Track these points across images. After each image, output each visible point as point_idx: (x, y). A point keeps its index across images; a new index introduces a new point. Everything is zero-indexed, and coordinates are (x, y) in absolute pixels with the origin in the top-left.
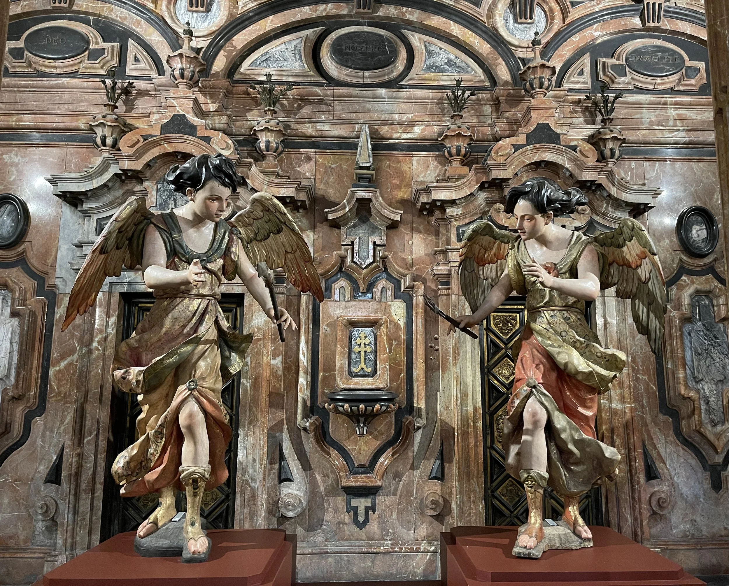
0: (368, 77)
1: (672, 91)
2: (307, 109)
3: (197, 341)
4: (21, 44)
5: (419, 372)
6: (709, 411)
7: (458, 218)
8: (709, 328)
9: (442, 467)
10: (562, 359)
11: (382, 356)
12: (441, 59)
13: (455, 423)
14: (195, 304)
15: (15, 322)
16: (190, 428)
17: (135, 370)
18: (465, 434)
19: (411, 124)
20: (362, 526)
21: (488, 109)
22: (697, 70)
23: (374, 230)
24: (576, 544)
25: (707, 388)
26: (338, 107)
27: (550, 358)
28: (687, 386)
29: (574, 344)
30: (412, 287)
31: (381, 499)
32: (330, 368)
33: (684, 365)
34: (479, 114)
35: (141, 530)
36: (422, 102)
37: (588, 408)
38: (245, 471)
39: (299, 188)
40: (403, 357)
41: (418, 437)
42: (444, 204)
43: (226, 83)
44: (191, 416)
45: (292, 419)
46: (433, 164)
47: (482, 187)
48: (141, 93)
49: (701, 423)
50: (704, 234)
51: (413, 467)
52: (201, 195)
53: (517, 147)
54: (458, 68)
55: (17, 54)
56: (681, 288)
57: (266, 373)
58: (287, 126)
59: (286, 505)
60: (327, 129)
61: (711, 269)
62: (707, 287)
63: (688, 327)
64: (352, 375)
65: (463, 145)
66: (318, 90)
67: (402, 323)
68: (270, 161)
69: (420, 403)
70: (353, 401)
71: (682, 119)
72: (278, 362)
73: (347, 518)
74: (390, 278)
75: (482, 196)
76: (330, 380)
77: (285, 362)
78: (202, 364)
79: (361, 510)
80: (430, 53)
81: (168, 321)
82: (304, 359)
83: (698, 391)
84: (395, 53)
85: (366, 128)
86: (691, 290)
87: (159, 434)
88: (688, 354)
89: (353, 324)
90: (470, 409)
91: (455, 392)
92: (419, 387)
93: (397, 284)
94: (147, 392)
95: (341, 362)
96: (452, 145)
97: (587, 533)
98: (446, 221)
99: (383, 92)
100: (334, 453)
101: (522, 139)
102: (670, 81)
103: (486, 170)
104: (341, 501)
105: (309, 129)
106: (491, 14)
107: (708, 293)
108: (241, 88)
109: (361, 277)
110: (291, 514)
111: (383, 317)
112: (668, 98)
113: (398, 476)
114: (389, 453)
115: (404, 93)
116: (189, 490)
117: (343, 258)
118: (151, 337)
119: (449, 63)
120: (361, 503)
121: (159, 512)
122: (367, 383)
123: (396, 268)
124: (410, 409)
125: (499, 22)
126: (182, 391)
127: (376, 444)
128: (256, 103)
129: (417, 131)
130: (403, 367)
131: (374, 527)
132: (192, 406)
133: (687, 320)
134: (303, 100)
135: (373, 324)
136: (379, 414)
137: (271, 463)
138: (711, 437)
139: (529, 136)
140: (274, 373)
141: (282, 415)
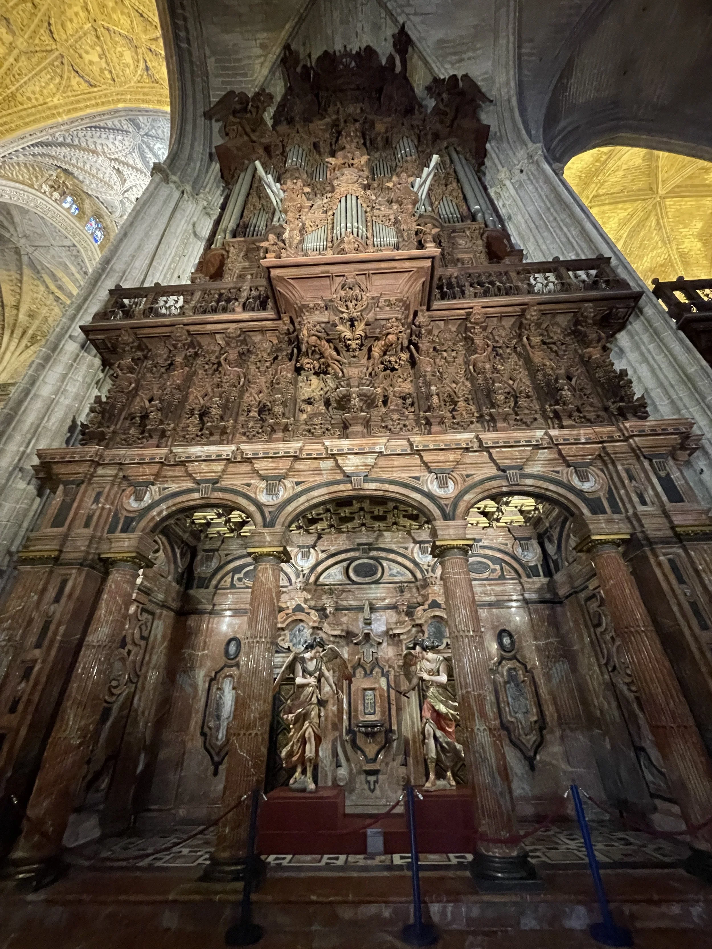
0: (367, 580)
1: (486, 579)
2: (344, 594)
3: (311, 704)
4: (241, 575)
5: (394, 712)
6: (523, 728)
7: (405, 640)
8: (517, 685)
9: (406, 759)
10: (437, 708)
11: (378, 705)
12: (394, 572)
13: (410, 737)
14: (310, 689)
15: (234, 692)
16: (309, 738)
17: (291, 715)
18: (414, 742)
19: (384, 599)
20: (373, 791)
21: (414, 590)
22: (496, 570)
23: (372, 646)
24: (448, 787)
25: (520, 716)
26: (356, 592)
27: (433, 707)
28: (511, 716)
29: (441, 702)
30: (388, 671)
31: (380, 777)
32: (356, 711)
33: (508, 704)
34: (411, 592)
35: (291, 781)
36: (388, 589)
37: (450, 728)
38: (322, 762)
39: (342, 630)
40: (386, 705)
41: (395, 744)
42: (399, 635)
43: (314, 587)
44: (309, 733)
45: (341, 736)
46: (394, 615)
47: (413, 626)
48: (284, 592)
49: (519, 735)
50: (509, 641)
51: (394, 760)
52: (314, 651)
53: (425, 610)
54: (402, 575)
55: (240, 580)
56: (503, 667)
57: (330, 714)
58: (337, 602)
59: (340, 779)
60: (352, 603)
61: (514, 658)
62: (512, 666)
63: (508, 685)
64: (366, 714)
65: (405, 608)
66: (348, 587)
67: (385, 688)
68: (331, 618)
69: (395, 728)
70: (366, 726)
71: (493, 590)
72: (335, 708)
73: (366, 787)
74: (379, 667)
75: (414, 630)
76: (356, 716)
77: (338, 709)
78: (313, 713)
79: (372, 783)
80: (390, 569)
81: (302, 697)
82: (345, 706)
83: (516, 718)
84: (377, 570)
85: (367, 602)
86: (506, 668)
87: (298, 741)
88: (510, 699)
89: (365, 690)
90: (416, 730)
91: (409, 721)
92: (394, 720)
93: (383, 670)
94: (294, 725)
95: (360, 708)
96: (401, 608)
97: (453, 783)
98: (401, 641)
99: (373, 586)
100: (359, 752)
101: (426, 607)
102: (486, 575)
103: (414, 620)
104: (363, 777)
105: (345, 603)
106: (412, 553)
107: (514, 669)
108: (320, 588)
109: (368, 667)
110: (341, 784)
111: (377, 686)
112: (485, 582)
113: (387, 764)
114: (382, 752)
115: (381, 585)
116: (308, 764)
117: (360, 659)
118: (296, 703)
119: (398, 572)
120: (372, 779)
121: (297, 774)
122: (371, 718)
123: (382, 663)
124: (391, 730)
125: (416, 556)
126: (307, 724)
127: (377, 748)
128: (325, 593)
129: (387, 601)
130: (387, 710)
131: (378, 792)
132: (310, 730)
133: (506, 683)
134: (343, 591)
135: (373, 689)
136: (376, 733)
137: (333, 757)
138: (524, 741)
139: (429, 605)
140: (333, 713)
141: (337, 734)
